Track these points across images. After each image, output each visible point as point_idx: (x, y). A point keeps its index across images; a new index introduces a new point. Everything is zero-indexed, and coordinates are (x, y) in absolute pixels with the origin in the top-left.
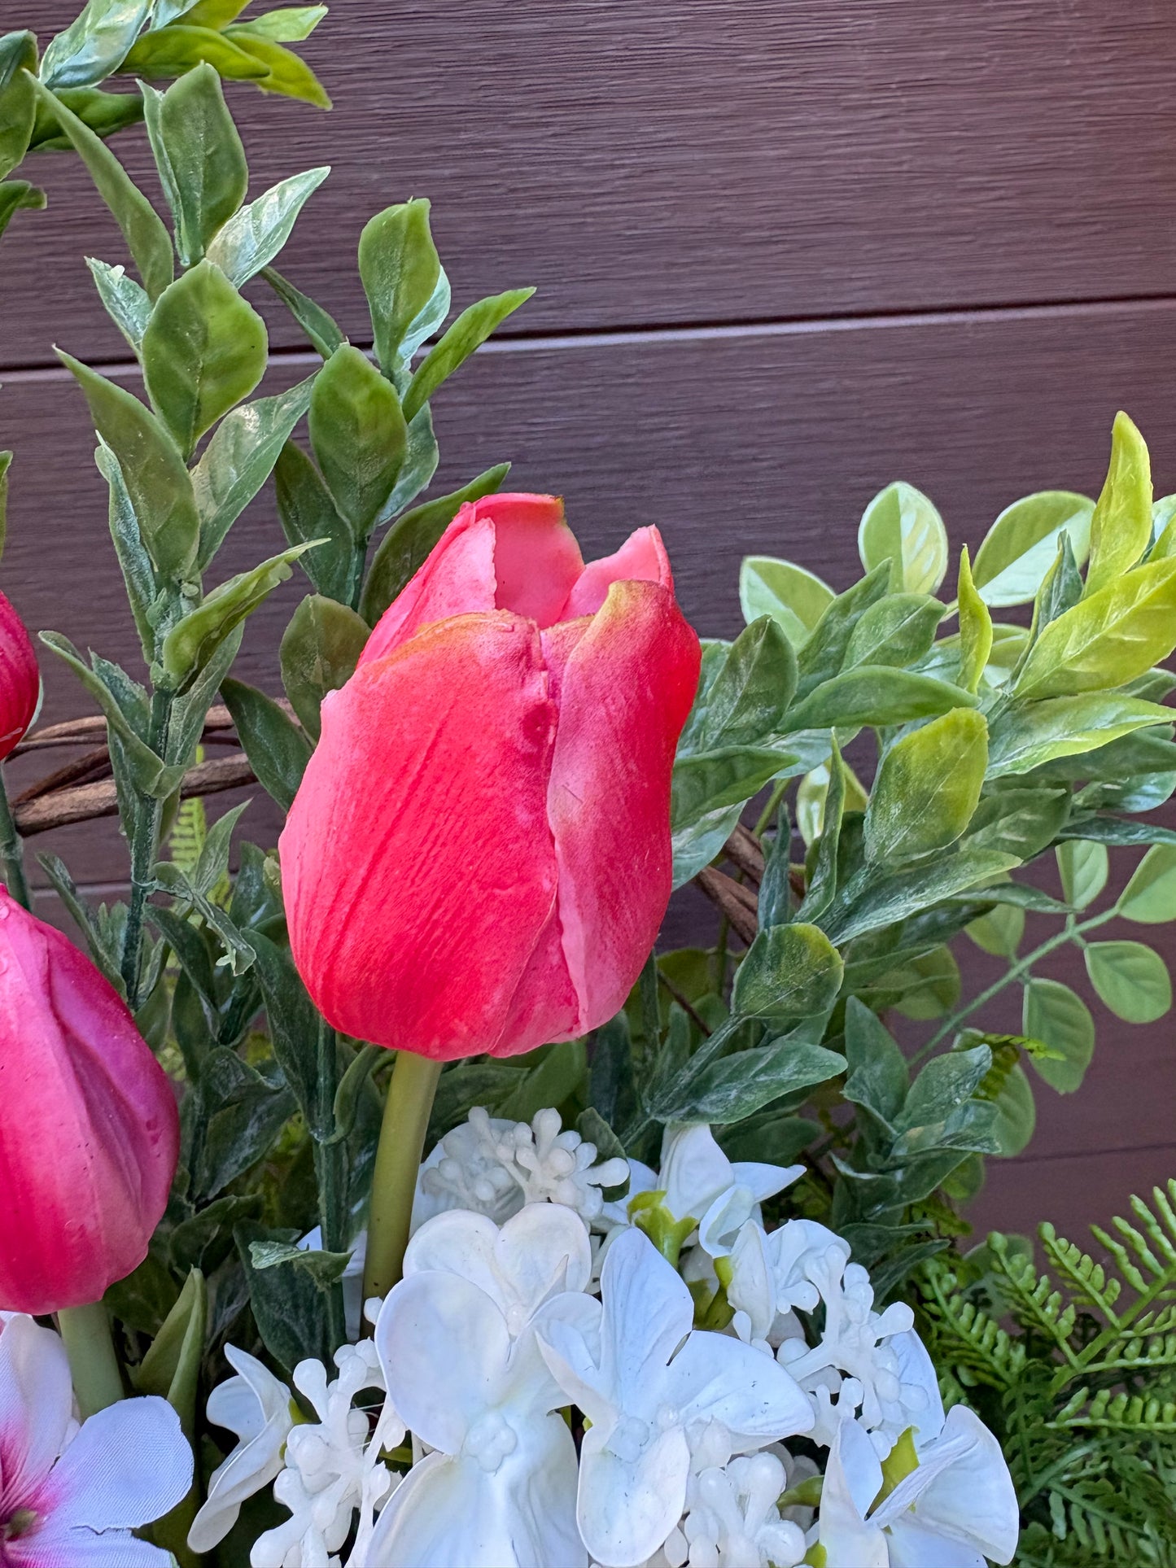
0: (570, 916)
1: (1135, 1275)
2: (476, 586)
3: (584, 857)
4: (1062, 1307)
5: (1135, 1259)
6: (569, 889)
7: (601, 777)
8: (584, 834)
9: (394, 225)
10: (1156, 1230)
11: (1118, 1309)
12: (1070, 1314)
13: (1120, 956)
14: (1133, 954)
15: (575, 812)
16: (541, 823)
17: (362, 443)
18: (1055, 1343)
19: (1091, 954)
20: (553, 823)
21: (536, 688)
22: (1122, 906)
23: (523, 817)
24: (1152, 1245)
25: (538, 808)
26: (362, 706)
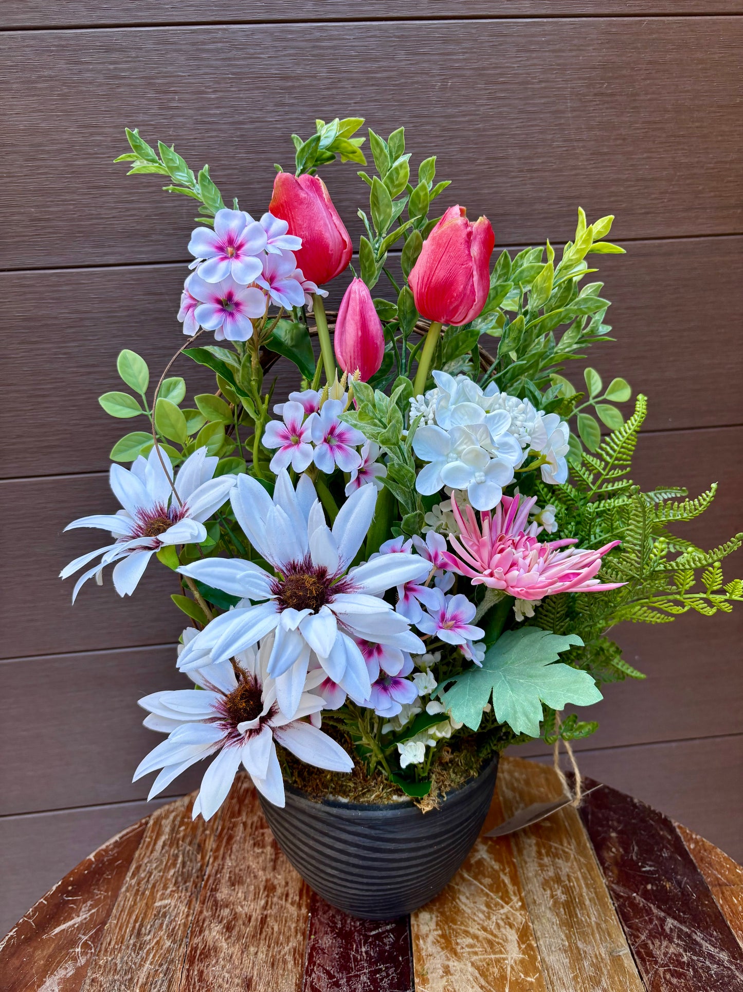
0: (475, 273)
1: (608, 459)
2: (457, 214)
3: (477, 263)
4: (590, 474)
5: (608, 454)
6: (475, 267)
7: (480, 249)
8: (477, 258)
9: (428, 162)
10: (612, 444)
11: (604, 469)
12: (592, 476)
13: (607, 410)
14: (611, 410)
15: (476, 254)
16: (469, 254)
17: (420, 206)
18: (588, 484)
19: (598, 408)
20: (472, 255)
21: (469, 229)
22: (607, 395)
23: (467, 252)
24: (612, 448)
25: (469, 251)
26: (434, 239)
